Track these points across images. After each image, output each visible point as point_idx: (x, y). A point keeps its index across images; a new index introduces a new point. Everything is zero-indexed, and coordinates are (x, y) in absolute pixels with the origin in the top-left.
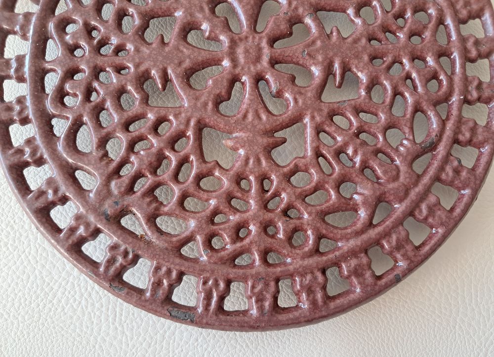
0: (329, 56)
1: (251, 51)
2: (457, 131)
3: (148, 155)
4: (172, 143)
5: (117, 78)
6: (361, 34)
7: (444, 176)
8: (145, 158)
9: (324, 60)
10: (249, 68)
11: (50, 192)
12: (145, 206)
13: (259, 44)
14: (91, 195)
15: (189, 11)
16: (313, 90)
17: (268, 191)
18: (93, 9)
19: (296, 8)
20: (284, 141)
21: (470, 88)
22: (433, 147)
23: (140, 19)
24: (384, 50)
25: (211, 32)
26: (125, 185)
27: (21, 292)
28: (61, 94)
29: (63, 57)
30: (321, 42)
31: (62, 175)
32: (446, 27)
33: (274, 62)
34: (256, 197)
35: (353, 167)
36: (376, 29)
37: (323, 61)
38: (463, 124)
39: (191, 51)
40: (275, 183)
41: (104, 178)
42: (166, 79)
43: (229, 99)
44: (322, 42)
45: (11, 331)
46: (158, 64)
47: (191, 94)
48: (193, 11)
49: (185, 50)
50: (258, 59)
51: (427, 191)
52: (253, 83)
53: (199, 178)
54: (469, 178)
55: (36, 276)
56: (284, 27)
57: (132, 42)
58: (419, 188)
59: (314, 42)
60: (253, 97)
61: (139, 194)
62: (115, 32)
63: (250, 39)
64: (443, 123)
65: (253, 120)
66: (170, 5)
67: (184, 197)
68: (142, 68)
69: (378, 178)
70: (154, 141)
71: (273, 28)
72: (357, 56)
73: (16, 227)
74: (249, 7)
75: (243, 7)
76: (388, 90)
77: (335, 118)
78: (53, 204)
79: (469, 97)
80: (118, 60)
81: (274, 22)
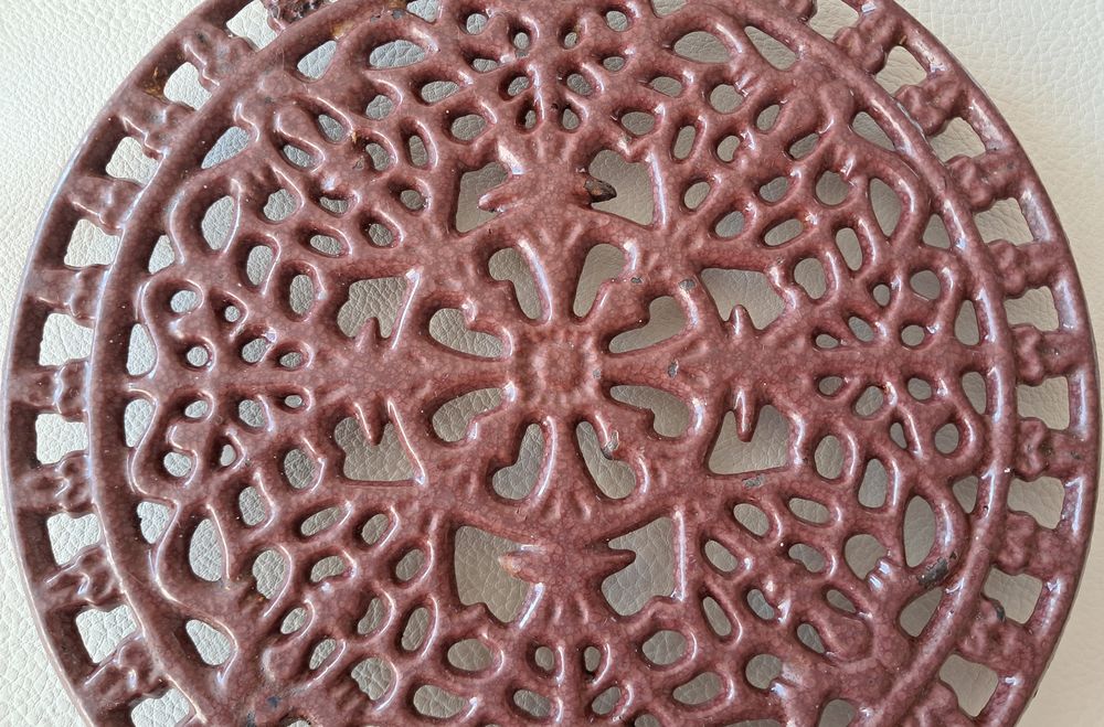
0: (725, 377)
1: (562, 362)
2: (997, 542)
3: (339, 594)
4: (389, 568)
5: (279, 421)
6: (795, 326)
7: (966, 646)
8: (334, 603)
9: (715, 385)
10: (557, 401)
11: (133, 674)
12: (332, 708)
13: (578, 347)
14: (221, 680)
15: (434, 273)
16: (691, 451)
17: (594, 674)
18: (229, 264)
19: (658, 268)
20: (630, 557)
21: (1025, 448)
22: (946, 577)
23: (329, 288)
24: (845, 364)
25: (481, 315)
26: (291, 661)
28: (157, 450)
29: (163, 373)
30: (710, 345)
31: (157, 638)
32: (977, 306)
33: (606, 386)
34: (568, 693)
35: (774, 622)
36: (828, 315)
37: (712, 386)
38: (1010, 528)
39: (436, 362)
40: (609, 660)
41: (247, 645)
42: (381, 420)
43: (514, 462)
44: (713, 344)
46: (366, 391)
47: (435, 456)
48: (441, 272)
49: (424, 360)
50: (577, 379)
51: (931, 680)
52: (566, 434)
53: (445, 645)
54: (1021, 652)
56: (630, 309)
57: (312, 340)
58: (911, 677)
59: (693, 345)
60: (564, 465)
61: (319, 679)
62: (276, 315)
63: (561, 334)
64: (967, 523)
65: (564, 515)
66: (394, 259)
67: (413, 686)
68: (335, 396)
69: (827, 648)
70: (354, 563)
71: (608, 312)
72: (787, 375)
74: (560, 264)
75: (548, 264)
76: (851, 452)
77: (741, 511)
78: (138, 697)
79: (1024, 468)
80: (282, 379)
81: (611, 300)
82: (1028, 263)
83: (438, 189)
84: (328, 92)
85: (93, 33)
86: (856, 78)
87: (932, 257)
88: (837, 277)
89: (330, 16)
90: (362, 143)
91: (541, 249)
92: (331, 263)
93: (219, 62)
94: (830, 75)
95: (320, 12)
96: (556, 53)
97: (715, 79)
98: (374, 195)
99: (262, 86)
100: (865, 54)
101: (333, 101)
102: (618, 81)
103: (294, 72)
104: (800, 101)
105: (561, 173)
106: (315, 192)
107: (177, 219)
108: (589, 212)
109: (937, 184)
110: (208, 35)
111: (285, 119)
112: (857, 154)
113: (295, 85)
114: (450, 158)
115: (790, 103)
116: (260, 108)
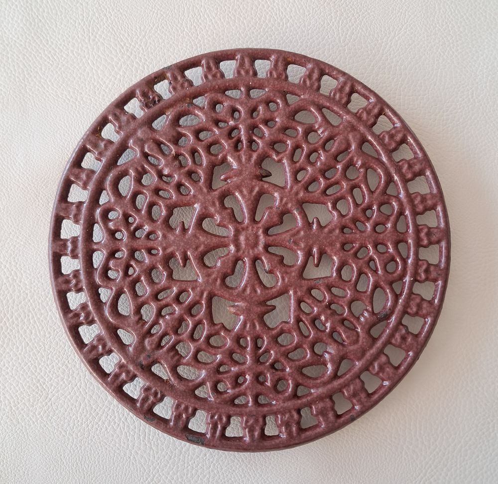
0: (309, 244)
1: (250, 238)
2: (407, 305)
3: (172, 320)
4: (189, 310)
5: (150, 259)
6: (335, 225)
7: (393, 341)
8: (170, 322)
9: (305, 247)
10: (248, 252)
11: (100, 347)
12: (169, 359)
13: (257, 232)
14: (131, 349)
15: (204, 205)
16: (296, 270)
17: (260, 348)
18: (130, 202)
19: (286, 203)
20: (274, 308)
21: (420, 271)
22: (388, 317)
23: (166, 211)
24: (353, 239)
25: (220, 221)
26: (155, 343)
27: (75, 416)
28: (106, 269)
29: (107, 242)
30: (304, 232)
31: (108, 335)
32: (406, 217)
33: (266, 247)
34: (251, 354)
35: (324, 331)
36: (348, 221)
37: (304, 247)
38: (412, 300)
39: (205, 238)
40: (266, 343)
41: (140, 337)
42: (186, 259)
43: (233, 274)
44: (305, 232)
45: (68, 444)
46: (180, 248)
47: (205, 272)
48: (207, 205)
49: (201, 237)
50: (256, 244)
51: (381, 352)
52: (252, 264)
53: (208, 337)
54: (413, 344)
55: (86, 404)
56: (276, 219)
57: (161, 230)
58: (373, 351)
59: (298, 232)
60: (251, 275)
61: (165, 349)
62: (148, 221)
63: (250, 228)
64: (397, 297)
65: (251, 293)
66: (190, 200)
67: (197, 351)
68: (169, 250)
69: (344, 341)
70: (177, 309)
71: (268, 220)
72: (332, 244)
73: (69, 366)
74: (250, 202)
75: (245, 202)
76: (354, 271)
77: (314, 292)
78: (102, 355)
79: (419, 278)
80: (150, 244)
81: (268, 215)
82: (426, 201)
83: (205, 174)
84: (164, 137)
85: (70, 107)
86: (363, 130)
87: (388, 199)
88: (352, 207)
89: (164, 106)
90: (177, 156)
91: (243, 196)
92: (167, 202)
93: (123, 124)
94: (353, 128)
95: (160, 105)
96: (249, 121)
97: (309, 130)
98: (182, 176)
99: (139, 133)
100: (368, 119)
101: (167, 141)
102: (272, 132)
103: (151, 128)
104: (341, 139)
105: (251, 168)
106: (160, 175)
107: (110, 185)
108: (261, 182)
109: (392, 171)
110: (118, 114)
111: (149, 147)
112: (362, 160)
113: (152, 134)
114: (210, 162)
115: (338, 139)
116: (139, 143)
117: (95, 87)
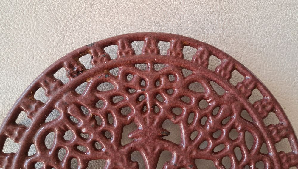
18: (53, 156)
19: (182, 161)
23: (82, 164)
66: (102, 156)
74: (153, 159)
82: (290, 160)
83: (116, 133)
84: (84, 101)
85: (13, 69)
86: (242, 101)
87: (263, 158)
88: (234, 164)
89: (86, 76)
90: (93, 118)
91: (147, 154)
92: (83, 157)
93: (51, 89)
94: (235, 99)
95: (82, 75)
96: (153, 90)
97: (201, 98)
98: (97, 135)
99: (64, 98)
100: (246, 93)
101: (86, 105)
102: (172, 100)
103: (75, 94)
104: (226, 108)
105: (153, 130)
106: (79, 132)
107: (38, 138)
108: (162, 142)
109: (265, 135)
110: (48, 81)
111: (71, 110)
112: (242, 126)
113: (74, 99)
114: (120, 124)
115: (223, 107)
116: (63, 106)
117: (33, 54)
